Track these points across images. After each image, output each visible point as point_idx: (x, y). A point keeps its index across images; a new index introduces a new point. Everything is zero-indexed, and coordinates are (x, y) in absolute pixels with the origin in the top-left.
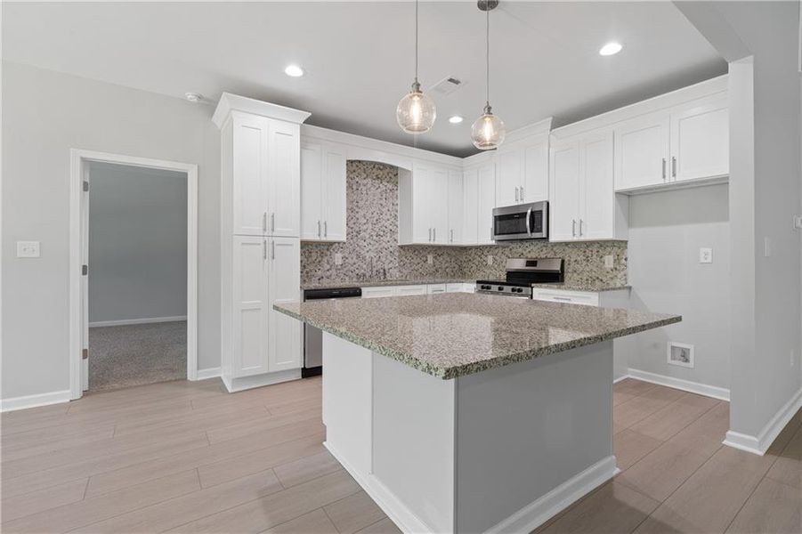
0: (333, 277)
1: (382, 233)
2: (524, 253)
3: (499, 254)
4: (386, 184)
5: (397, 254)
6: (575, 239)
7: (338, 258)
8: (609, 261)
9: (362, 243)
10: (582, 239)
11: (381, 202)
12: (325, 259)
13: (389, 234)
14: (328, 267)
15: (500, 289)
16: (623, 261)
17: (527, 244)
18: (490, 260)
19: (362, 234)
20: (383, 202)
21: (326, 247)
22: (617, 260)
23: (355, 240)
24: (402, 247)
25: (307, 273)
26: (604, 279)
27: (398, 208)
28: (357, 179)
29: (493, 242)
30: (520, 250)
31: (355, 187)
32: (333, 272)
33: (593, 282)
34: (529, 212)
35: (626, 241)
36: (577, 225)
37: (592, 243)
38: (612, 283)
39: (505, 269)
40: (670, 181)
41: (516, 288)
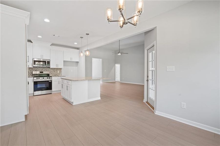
2: (37, 70)
8: (58, 72)
10: (57, 68)
15: (43, 78)
17: (38, 68)
22: (60, 72)
29: (32, 67)
33: (56, 75)
34: (47, 61)
35: (61, 68)
36: (57, 65)
37: (55, 68)
38: (59, 75)
39: (30, 74)
40: (71, 61)
41: (48, 78)
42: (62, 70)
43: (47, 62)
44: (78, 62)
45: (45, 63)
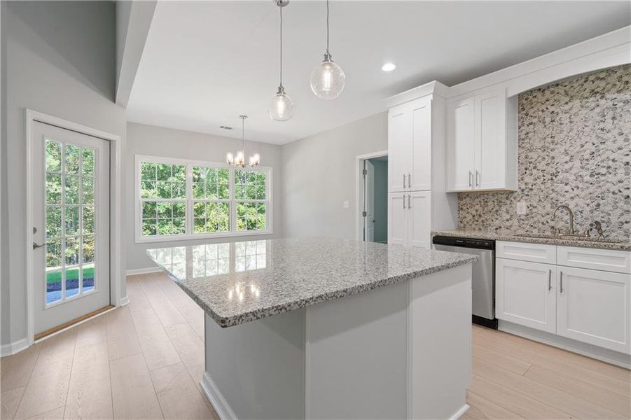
0: (513, 228)
1: (604, 171)
7: (521, 208)
9: (561, 188)
11: (602, 125)
12: (504, 209)
14: (508, 217)
19: (561, 176)
20: (608, 124)
21: (504, 196)
23: (549, 184)
25: (483, 221)
28: (552, 109)
31: (548, 120)
32: (515, 222)
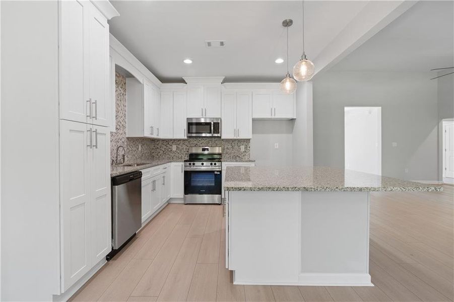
2: (198, 144)
3: (181, 144)
4: (120, 89)
5: (126, 143)
6: (235, 138)
8: (243, 148)
10: (238, 138)
13: (122, 129)
15: (202, 164)
16: (248, 148)
17: (200, 139)
18: (174, 148)
22: (246, 148)
24: (128, 138)
26: (241, 156)
27: (126, 108)
29: (186, 138)
30: (195, 142)
33: (236, 158)
34: (212, 123)
35: (249, 140)
36: (236, 132)
37: (235, 140)
38: (243, 158)
39: (185, 153)
40: (273, 117)
41: (213, 163)
42: (251, 144)
43: (212, 126)
44: (293, 120)
45: (209, 126)
